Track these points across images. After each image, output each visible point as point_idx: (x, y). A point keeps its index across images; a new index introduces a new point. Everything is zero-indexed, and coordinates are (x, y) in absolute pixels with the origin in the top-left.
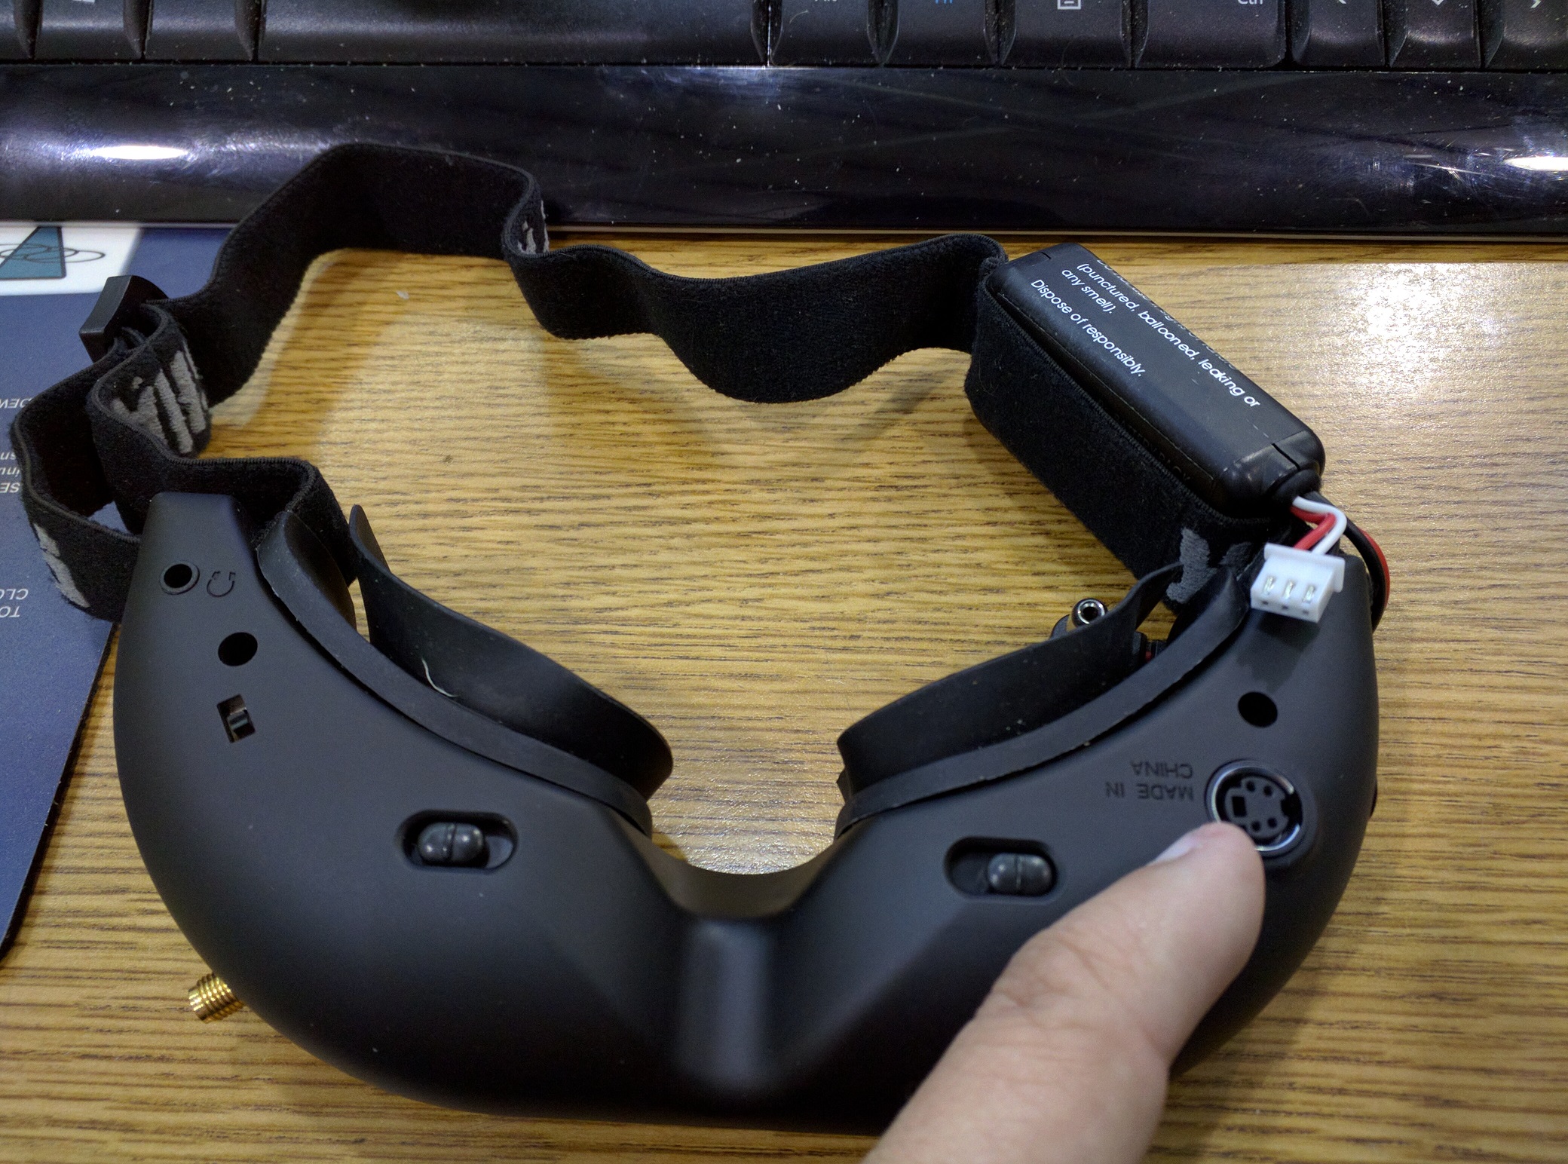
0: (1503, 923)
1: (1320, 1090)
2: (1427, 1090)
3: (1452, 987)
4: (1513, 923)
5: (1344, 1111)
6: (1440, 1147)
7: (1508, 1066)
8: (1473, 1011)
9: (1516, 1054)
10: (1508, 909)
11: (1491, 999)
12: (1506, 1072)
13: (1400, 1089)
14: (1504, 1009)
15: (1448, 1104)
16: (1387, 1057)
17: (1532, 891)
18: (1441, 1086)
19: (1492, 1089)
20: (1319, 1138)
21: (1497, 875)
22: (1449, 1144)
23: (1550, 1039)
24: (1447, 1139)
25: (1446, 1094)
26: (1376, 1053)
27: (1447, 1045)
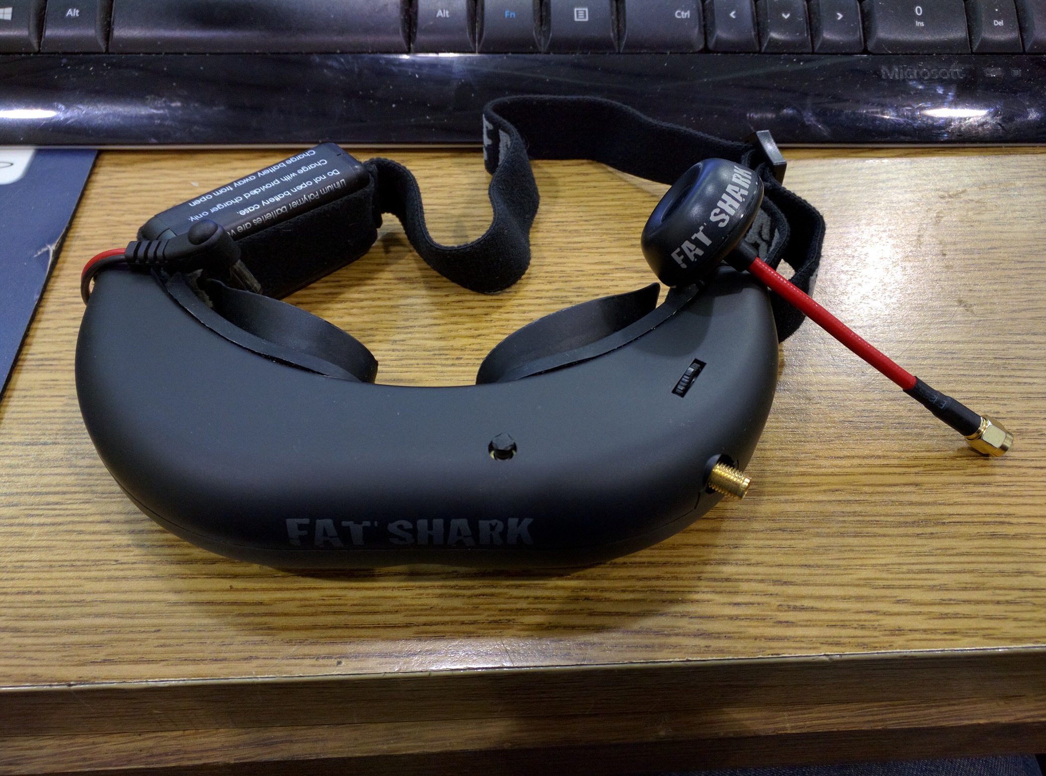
0: (819, 492)
1: (715, 580)
2: (774, 577)
3: (790, 525)
4: (825, 491)
5: (728, 590)
6: (781, 605)
7: (819, 563)
8: (801, 537)
9: (824, 557)
10: (823, 484)
11: (811, 530)
12: (819, 566)
13: (760, 577)
14: (818, 535)
15: (786, 583)
16: (753, 562)
17: (835, 475)
18: (783, 574)
19: (811, 575)
20: (714, 604)
21: (817, 468)
22: (785, 603)
23: (843, 549)
24: (785, 601)
25: (785, 579)
26: (747, 560)
27: (787, 554)
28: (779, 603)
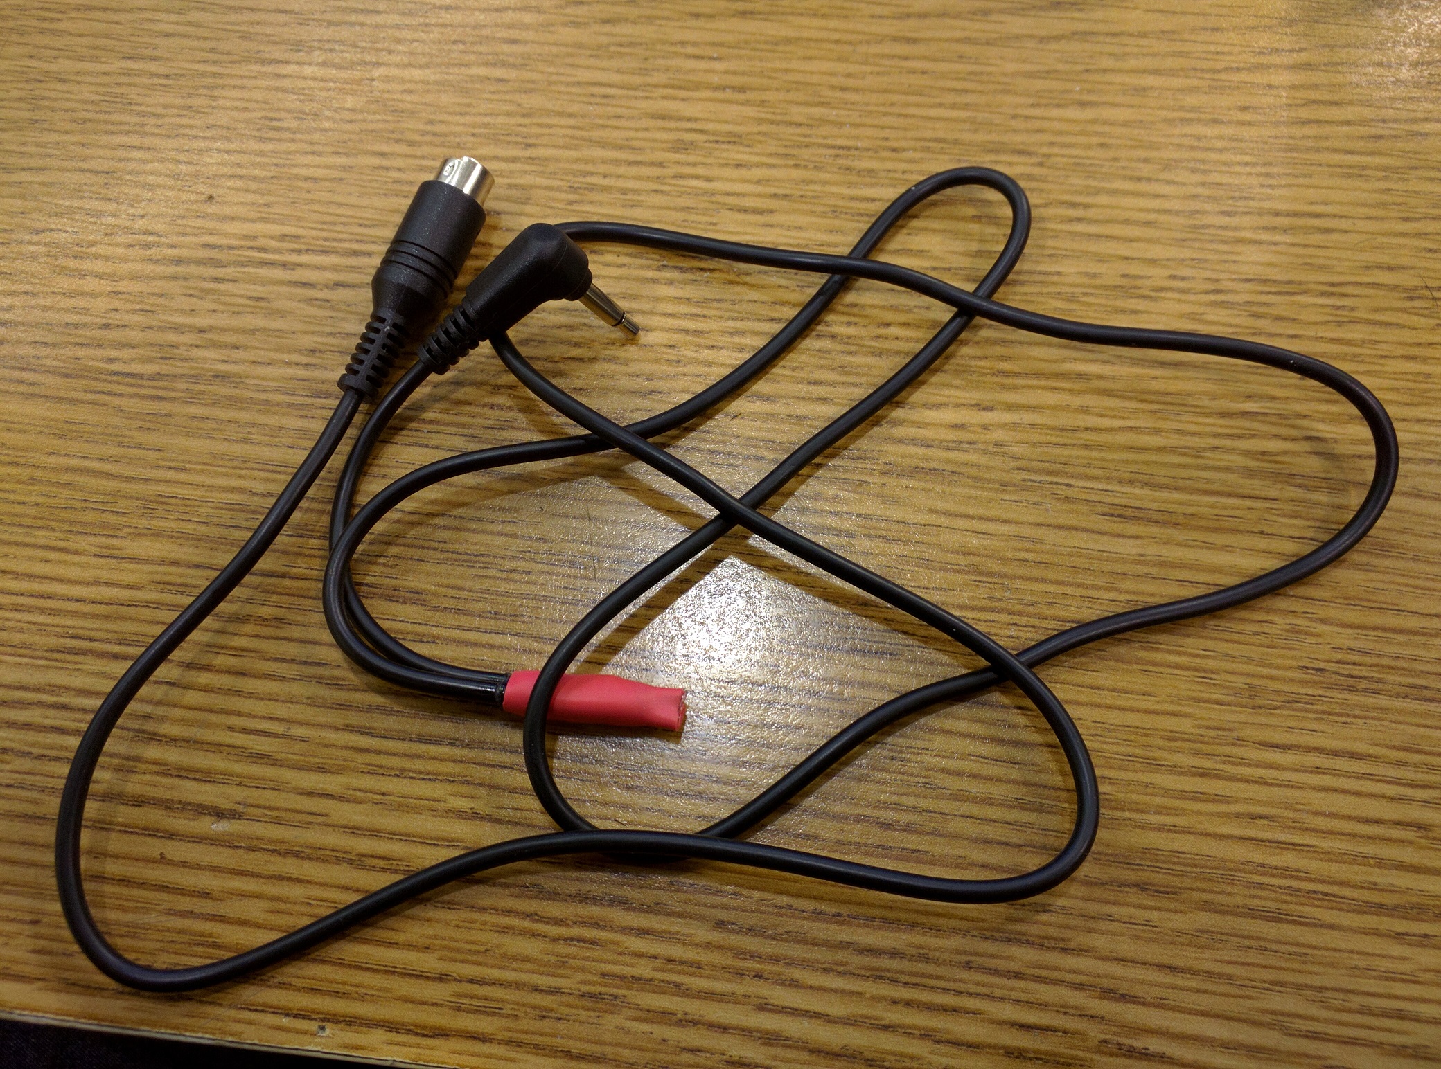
28: (1103, 1037)
